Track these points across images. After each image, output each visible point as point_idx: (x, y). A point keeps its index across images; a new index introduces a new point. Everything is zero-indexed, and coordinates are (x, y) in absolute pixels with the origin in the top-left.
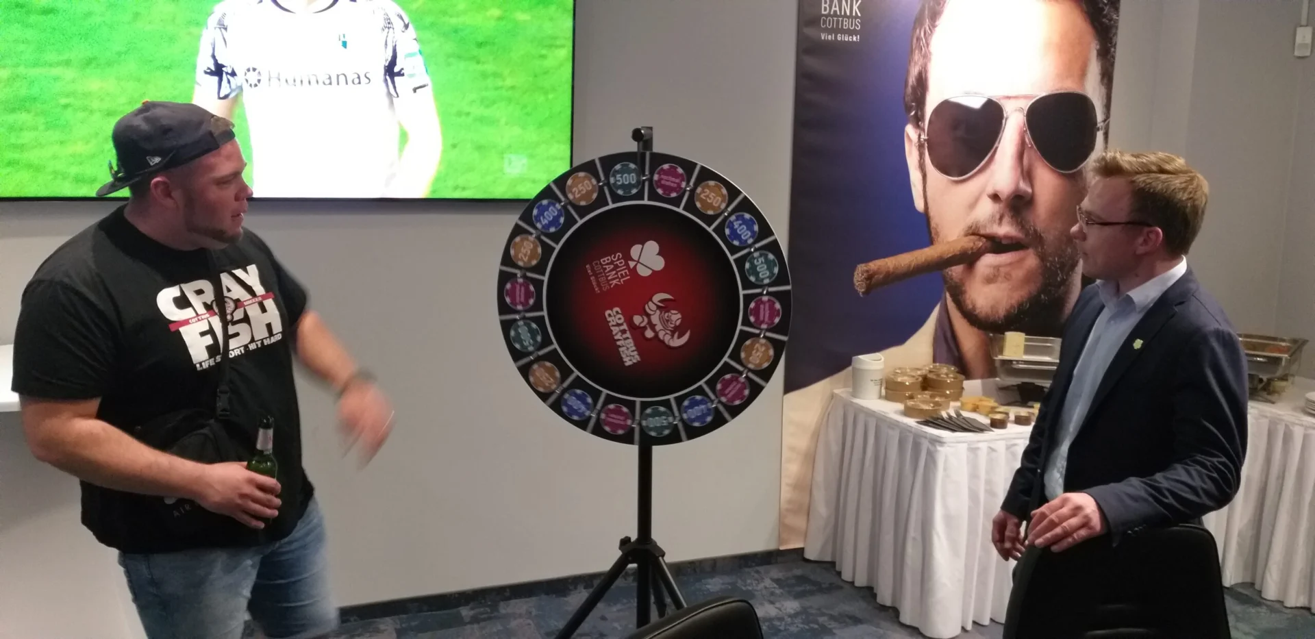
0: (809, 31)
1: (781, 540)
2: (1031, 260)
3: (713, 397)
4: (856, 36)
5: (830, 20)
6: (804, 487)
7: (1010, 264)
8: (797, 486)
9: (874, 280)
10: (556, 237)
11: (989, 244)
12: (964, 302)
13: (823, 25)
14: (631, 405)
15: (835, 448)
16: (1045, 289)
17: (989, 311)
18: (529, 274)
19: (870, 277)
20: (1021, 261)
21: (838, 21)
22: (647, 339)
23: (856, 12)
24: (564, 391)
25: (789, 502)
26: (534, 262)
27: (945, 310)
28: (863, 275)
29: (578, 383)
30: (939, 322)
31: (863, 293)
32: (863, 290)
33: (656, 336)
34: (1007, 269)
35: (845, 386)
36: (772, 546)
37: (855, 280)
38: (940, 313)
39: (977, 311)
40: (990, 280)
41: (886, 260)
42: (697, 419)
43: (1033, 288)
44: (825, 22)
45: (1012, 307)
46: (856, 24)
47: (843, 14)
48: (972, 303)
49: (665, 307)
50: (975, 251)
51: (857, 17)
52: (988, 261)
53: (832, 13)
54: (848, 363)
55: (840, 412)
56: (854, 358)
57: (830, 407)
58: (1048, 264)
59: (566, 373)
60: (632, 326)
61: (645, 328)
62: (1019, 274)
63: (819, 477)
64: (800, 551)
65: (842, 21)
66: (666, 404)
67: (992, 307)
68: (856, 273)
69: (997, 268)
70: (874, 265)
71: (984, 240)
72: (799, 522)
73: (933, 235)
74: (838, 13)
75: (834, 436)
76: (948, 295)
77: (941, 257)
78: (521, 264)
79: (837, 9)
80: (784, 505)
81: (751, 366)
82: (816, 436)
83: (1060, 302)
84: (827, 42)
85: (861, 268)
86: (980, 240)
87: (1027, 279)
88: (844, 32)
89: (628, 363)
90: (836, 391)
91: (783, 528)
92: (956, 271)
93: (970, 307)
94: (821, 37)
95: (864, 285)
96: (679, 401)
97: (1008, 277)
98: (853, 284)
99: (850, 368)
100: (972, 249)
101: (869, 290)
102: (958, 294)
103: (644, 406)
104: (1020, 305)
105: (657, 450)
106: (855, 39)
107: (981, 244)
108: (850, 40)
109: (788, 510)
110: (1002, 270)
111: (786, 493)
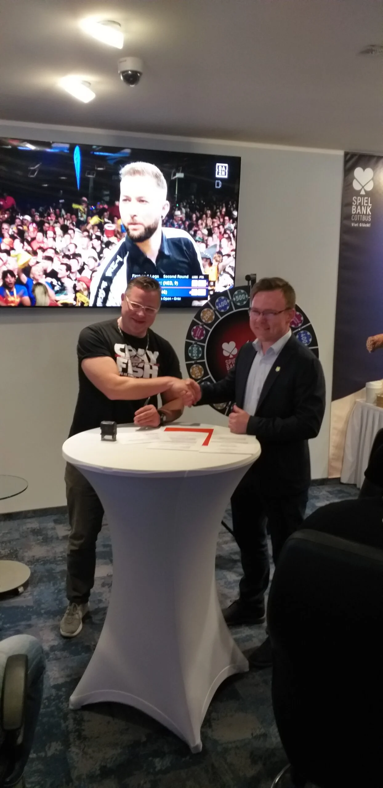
0: (346, 222)
1: (329, 474)
4: (369, 224)
5: (356, 217)
6: (341, 447)
8: (337, 447)
13: (353, 219)
15: (357, 428)
21: (360, 217)
23: (369, 212)
25: (333, 455)
28: (371, 342)
31: (371, 351)
32: (371, 350)
35: (361, 398)
36: (325, 476)
44: (354, 218)
46: (368, 218)
47: (362, 213)
51: (369, 215)
53: (357, 213)
54: (363, 386)
55: (360, 410)
56: (367, 384)
57: (354, 407)
63: (349, 442)
64: (339, 479)
65: (362, 217)
68: (367, 341)
72: (338, 465)
74: (360, 213)
75: (356, 422)
79: (360, 211)
80: (331, 456)
82: (347, 422)
84: (354, 227)
85: (370, 339)
88: (362, 222)
90: (358, 400)
91: (330, 467)
94: (351, 225)
98: (366, 347)
99: (365, 389)
101: (373, 350)
106: (368, 226)
108: (366, 226)
109: (333, 459)
111: (332, 450)
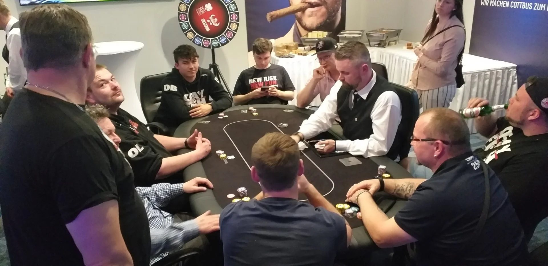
2: (323, 9)
3: (226, 36)
7: (316, 11)
9: (273, 18)
10: (189, 4)
11: (309, 5)
12: (302, 23)
14: (209, 40)
16: (328, 18)
17: (311, 26)
18: (184, 13)
19: (272, 17)
20: (320, 10)
22: (211, 25)
24: (195, 38)
26: (185, 10)
27: (296, 26)
29: (197, 36)
30: (295, 29)
33: (213, 24)
34: (316, 12)
37: (267, 18)
38: (295, 27)
39: (307, 26)
40: (310, 16)
41: (276, 11)
42: (223, 42)
43: (324, 18)
45: (318, 24)
48: (305, 23)
49: (214, 18)
50: (304, 7)
52: (309, 10)
58: (329, 11)
59: (195, 34)
60: (207, 22)
61: (210, 23)
62: (319, 14)
66: (216, 39)
67: (311, 25)
68: (267, 16)
69: (312, 12)
70: (273, 13)
71: (307, 4)
73: (291, 3)
76: (297, 21)
77: (294, 10)
78: (182, 11)
81: (233, 29)
83: (334, 22)
85: (268, 14)
86: (306, 4)
87: (322, 16)
89: (207, 31)
92: (299, 14)
93: (304, 24)
95: (270, 19)
96: (219, 38)
97: (316, 15)
100: (303, 7)
101: (272, 20)
102: (300, 21)
103: (212, 40)
104: (321, 23)
105: (215, 50)
107: (306, 5)
110: (314, 13)
